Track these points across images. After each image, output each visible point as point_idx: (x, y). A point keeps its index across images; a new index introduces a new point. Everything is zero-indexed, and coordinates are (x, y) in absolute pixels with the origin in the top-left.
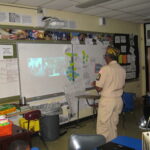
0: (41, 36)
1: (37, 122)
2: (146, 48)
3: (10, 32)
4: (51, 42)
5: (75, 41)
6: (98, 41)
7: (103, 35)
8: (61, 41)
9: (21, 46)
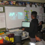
0: (14, 4)
1: (13, 38)
3: (2, 2)
4: (18, 6)
6: (37, 6)
8: (22, 6)
9: (6, 7)
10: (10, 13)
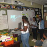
0: (14, 8)
3: (5, 6)
5: (25, 10)
6: (31, 10)
7: (32, 8)
10: (11, 16)
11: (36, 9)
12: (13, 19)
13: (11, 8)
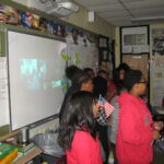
2: (122, 55)
7: (91, 34)
11: (101, 40)
12: (31, 77)
13: (22, 23)
